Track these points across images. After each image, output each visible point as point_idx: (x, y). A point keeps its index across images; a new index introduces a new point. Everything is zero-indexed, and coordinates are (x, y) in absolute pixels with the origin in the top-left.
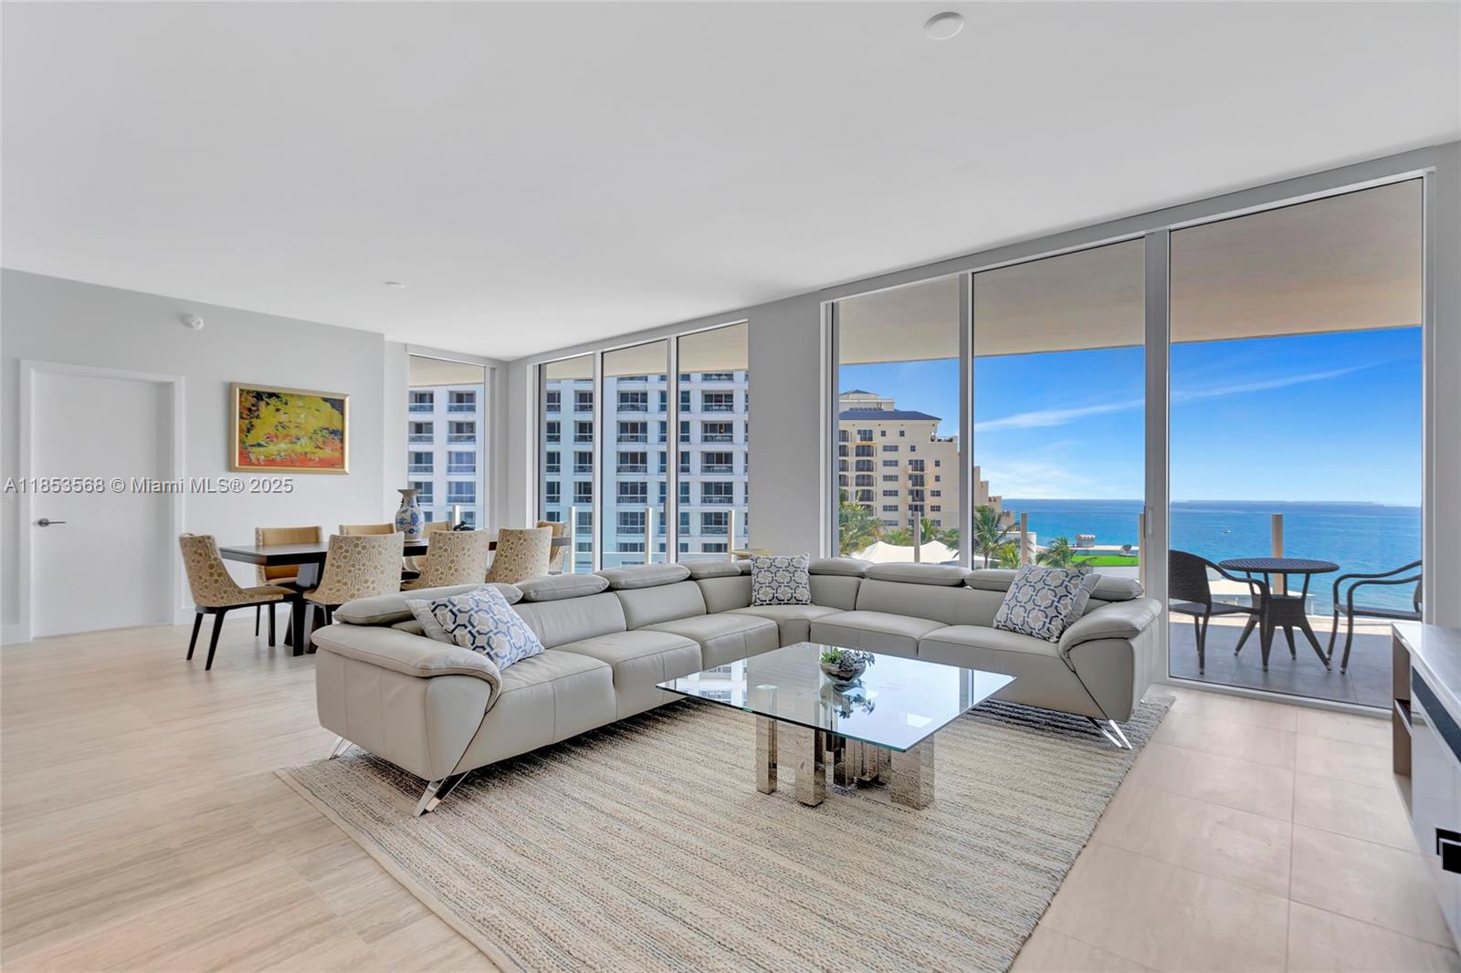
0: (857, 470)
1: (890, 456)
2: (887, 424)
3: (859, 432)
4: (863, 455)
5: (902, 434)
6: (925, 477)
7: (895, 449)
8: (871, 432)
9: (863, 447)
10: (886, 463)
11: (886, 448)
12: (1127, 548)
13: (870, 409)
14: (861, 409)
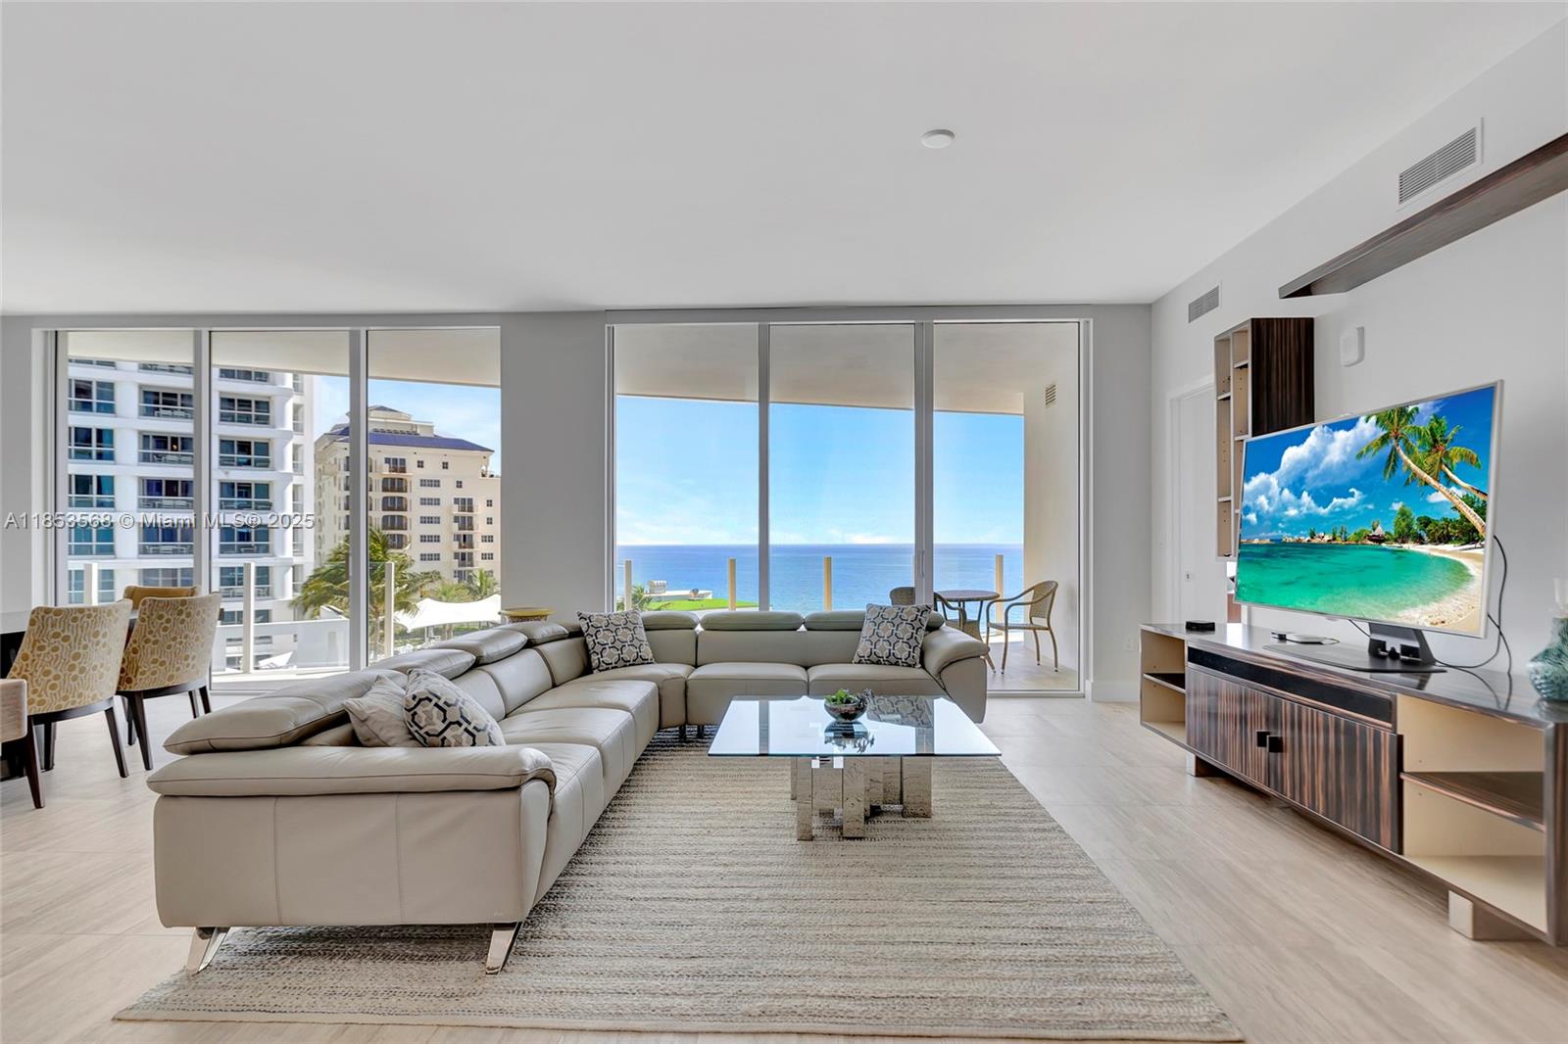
0: (384, 510)
1: (430, 493)
2: (423, 453)
3: (387, 461)
4: (392, 490)
5: (445, 466)
6: (474, 519)
7: (436, 484)
8: (403, 461)
9: (393, 480)
10: (424, 502)
11: (423, 483)
12: (695, 591)
13: (402, 432)
14: (389, 431)
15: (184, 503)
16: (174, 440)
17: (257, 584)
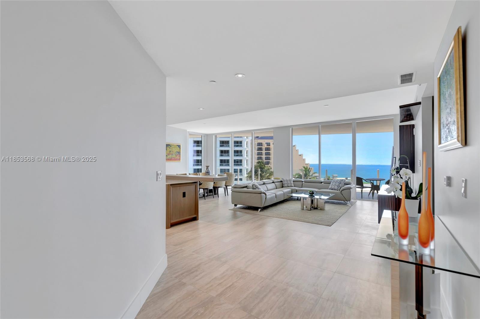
0: (265, 155)
3: (266, 143)
4: (267, 151)
8: (270, 143)
9: (267, 148)
15: (227, 155)
16: (225, 142)
17: (240, 172)
